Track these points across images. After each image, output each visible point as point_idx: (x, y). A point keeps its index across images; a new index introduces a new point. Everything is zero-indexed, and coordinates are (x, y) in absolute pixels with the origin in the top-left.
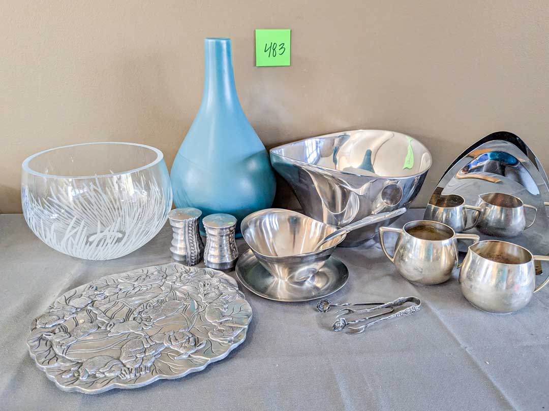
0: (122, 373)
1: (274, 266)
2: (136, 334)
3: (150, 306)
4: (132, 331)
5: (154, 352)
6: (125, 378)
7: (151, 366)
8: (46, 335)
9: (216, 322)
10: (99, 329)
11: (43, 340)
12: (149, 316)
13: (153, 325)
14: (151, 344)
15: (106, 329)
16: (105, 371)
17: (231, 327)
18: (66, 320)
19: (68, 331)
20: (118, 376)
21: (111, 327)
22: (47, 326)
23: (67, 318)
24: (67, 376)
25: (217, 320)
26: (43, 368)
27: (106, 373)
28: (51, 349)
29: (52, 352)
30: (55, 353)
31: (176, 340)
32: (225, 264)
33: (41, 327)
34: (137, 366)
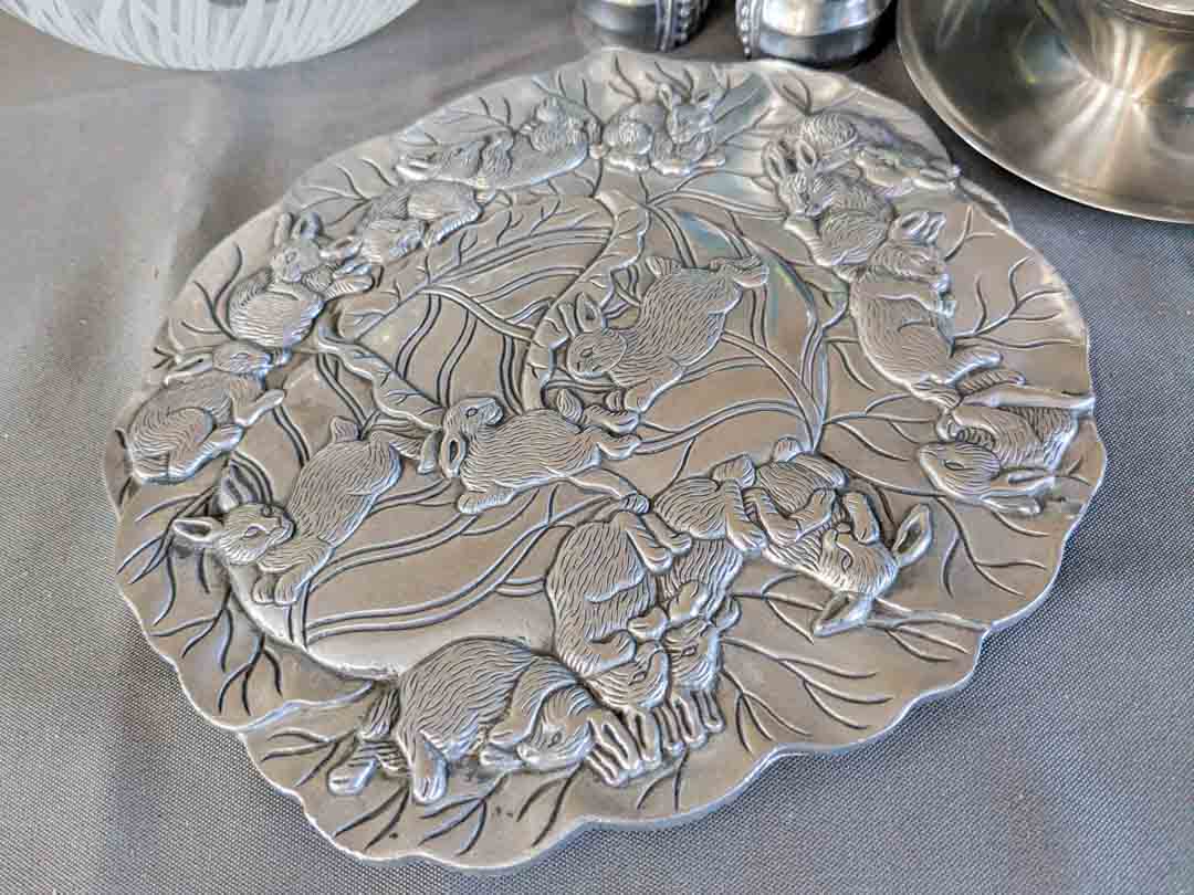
0: (598, 747)
1: (1110, 30)
2: (584, 491)
3: (589, 318)
4: (562, 475)
5: (702, 599)
6: (623, 777)
7: (717, 681)
8: (191, 529)
9: (929, 386)
10: (409, 470)
11: (184, 553)
12: (606, 376)
13: (642, 431)
14: (675, 550)
15: (438, 471)
16: (514, 740)
17: (1018, 410)
18: (245, 430)
19: (276, 497)
20: (583, 765)
21: (460, 457)
22: (174, 472)
23: (246, 416)
24: (348, 782)
25: (934, 377)
26: (231, 735)
27: (523, 751)
28: (230, 605)
29: (240, 627)
30: (256, 629)
31: (786, 515)
32: (844, 35)
33: (154, 480)
34: (657, 696)
